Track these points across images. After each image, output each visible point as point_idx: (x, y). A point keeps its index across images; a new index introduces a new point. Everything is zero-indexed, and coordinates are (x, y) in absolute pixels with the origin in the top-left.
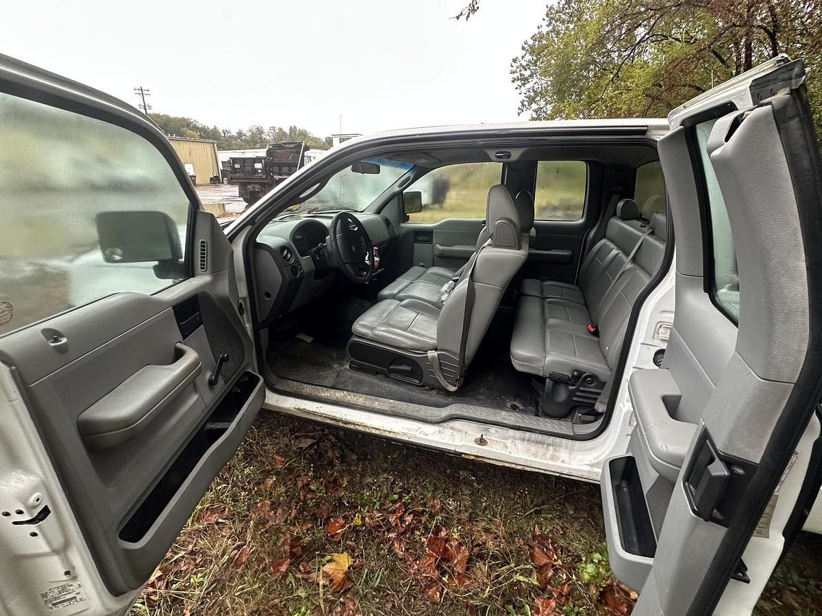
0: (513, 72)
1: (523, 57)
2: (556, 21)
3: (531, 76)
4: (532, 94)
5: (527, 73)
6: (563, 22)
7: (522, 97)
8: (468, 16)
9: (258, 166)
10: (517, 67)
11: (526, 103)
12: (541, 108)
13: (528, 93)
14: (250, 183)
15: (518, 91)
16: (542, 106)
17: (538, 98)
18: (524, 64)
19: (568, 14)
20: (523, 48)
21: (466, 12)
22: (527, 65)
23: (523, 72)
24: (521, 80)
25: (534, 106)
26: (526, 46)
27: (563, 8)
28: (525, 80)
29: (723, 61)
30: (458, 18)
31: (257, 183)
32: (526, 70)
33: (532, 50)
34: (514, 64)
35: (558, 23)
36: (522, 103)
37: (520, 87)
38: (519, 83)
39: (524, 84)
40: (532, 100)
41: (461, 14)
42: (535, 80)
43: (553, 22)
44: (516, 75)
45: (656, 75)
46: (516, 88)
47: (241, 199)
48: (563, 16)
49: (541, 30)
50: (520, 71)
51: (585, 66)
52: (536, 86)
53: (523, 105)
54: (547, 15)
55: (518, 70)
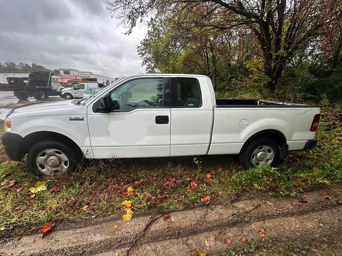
0: (139, 51)
1: (141, 46)
2: (151, 36)
3: (145, 53)
4: (146, 59)
5: (143, 52)
6: (153, 36)
7: (143, 60)
8: (129, 34)
9: (25, 81)
10: (140, 50)
11: (144, 62)
12: (150, 65)
13: (145, 59)
14: (21, 90)
15: (141, 58)
16: (150, 64)
17: (148, 61)
18: (142, 49)
19: (155, 34)
20: (141, 43)
21: (128, 32)
22: (143, 49)
23: (142, 51)
24: (142, 54)
25: (147, 64)
26: (142, 43)
27: (153, 32)
28: (143, 55)
29: (201, 56)
30: (126, 34)
31: (25, 90)
32: (143, 51)
33: (144, 44)
34: (138, 48)
35: (152, 36)
36: (143, 62)
37: (142, 56)
38: (141, 55)
39: (143, 56)
40: (146, 61)
41: (127, 33)
42: (146, 55)
43: (150, 36)
44: (139, 52)
45: (185, 58)
46: (140, 57)
47: (16, 97)
48: (153, 35)
49: (146, 38)
50: (141, 51)
51: (163, 52)
52: (147, 57)
53: (143, 63)
54: (148, 33)
55: (140, 51)
